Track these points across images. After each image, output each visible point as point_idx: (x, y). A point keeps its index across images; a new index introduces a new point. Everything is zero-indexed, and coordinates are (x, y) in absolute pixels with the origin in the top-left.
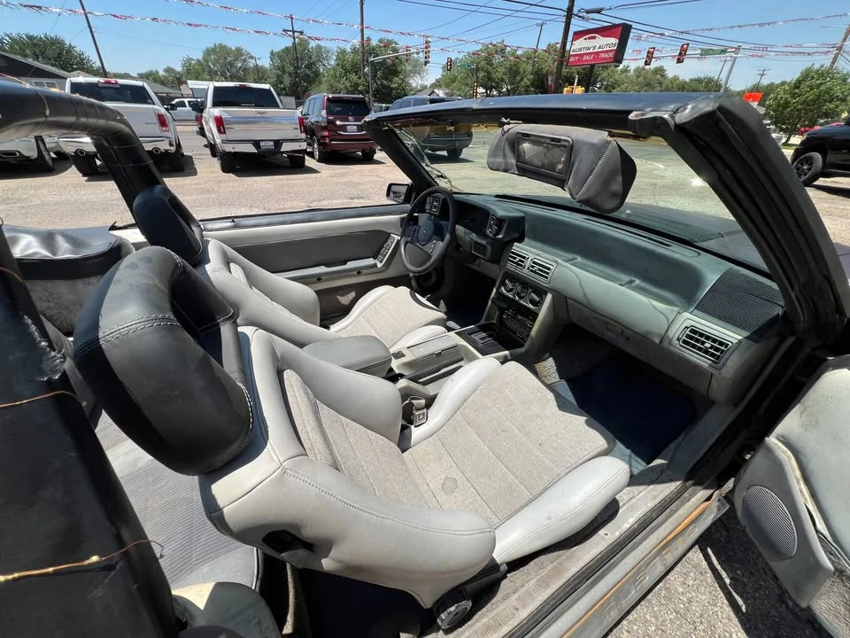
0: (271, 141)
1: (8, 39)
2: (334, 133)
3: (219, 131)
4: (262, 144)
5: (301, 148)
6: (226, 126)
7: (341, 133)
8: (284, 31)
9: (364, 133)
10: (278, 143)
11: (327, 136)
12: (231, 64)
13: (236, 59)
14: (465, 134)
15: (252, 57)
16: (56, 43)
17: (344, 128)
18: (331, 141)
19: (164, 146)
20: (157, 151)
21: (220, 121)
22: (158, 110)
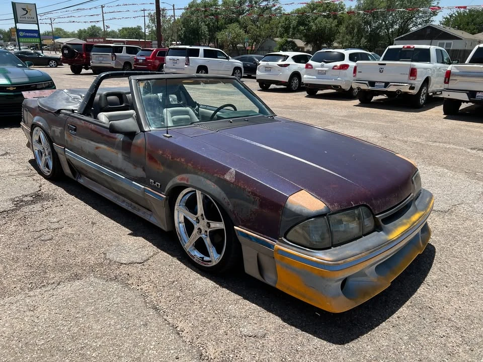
3: (445, 81)
4: (478, 94)
6: (451, 78)
19: (405, 88)
20: (399, 92)
21: (449, 74)
22: (414, 65)
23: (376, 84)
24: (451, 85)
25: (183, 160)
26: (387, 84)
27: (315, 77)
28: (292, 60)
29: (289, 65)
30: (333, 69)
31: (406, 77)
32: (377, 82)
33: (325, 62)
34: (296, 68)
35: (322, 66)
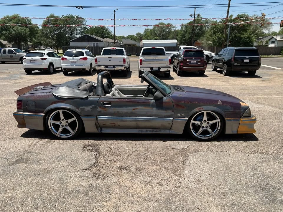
0: (157, 67)
1: (89, 28)
2: (185, 64)
3: (140, 64)
4: (154, 68)
5: (168, 70)
6: (143, 62)
7: (189, 64)
8: (190, 15)
9: (199, 64)
10: (159, 68)
11: (182, 65)
12: (164, 31)
13: (166, 29)
14: (256, 64)
15: (174, 27)
16: (103, 28)
17: (190, 62)
18: (183, 67)
19: (123, 68)
20: (120, 70)
21: (141, 61)
22: (124, 57)
23: (109, 67)
24: (143, 65)
25: (196, 102)
26: (114, 67)
27: (70, 65)
28: (47, 55)
29: (47, 58)
30: (80, 60)
31: (122, 63)
32: (109, 66)
33: (74, 56)
34: (51, 60)
35: (73, 59)
